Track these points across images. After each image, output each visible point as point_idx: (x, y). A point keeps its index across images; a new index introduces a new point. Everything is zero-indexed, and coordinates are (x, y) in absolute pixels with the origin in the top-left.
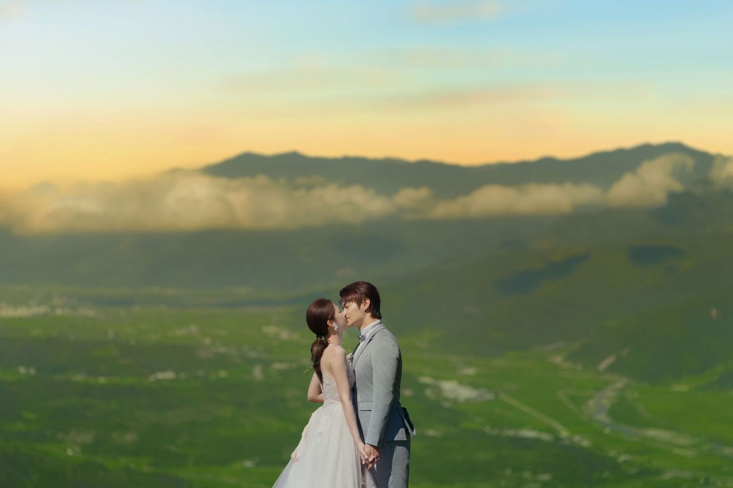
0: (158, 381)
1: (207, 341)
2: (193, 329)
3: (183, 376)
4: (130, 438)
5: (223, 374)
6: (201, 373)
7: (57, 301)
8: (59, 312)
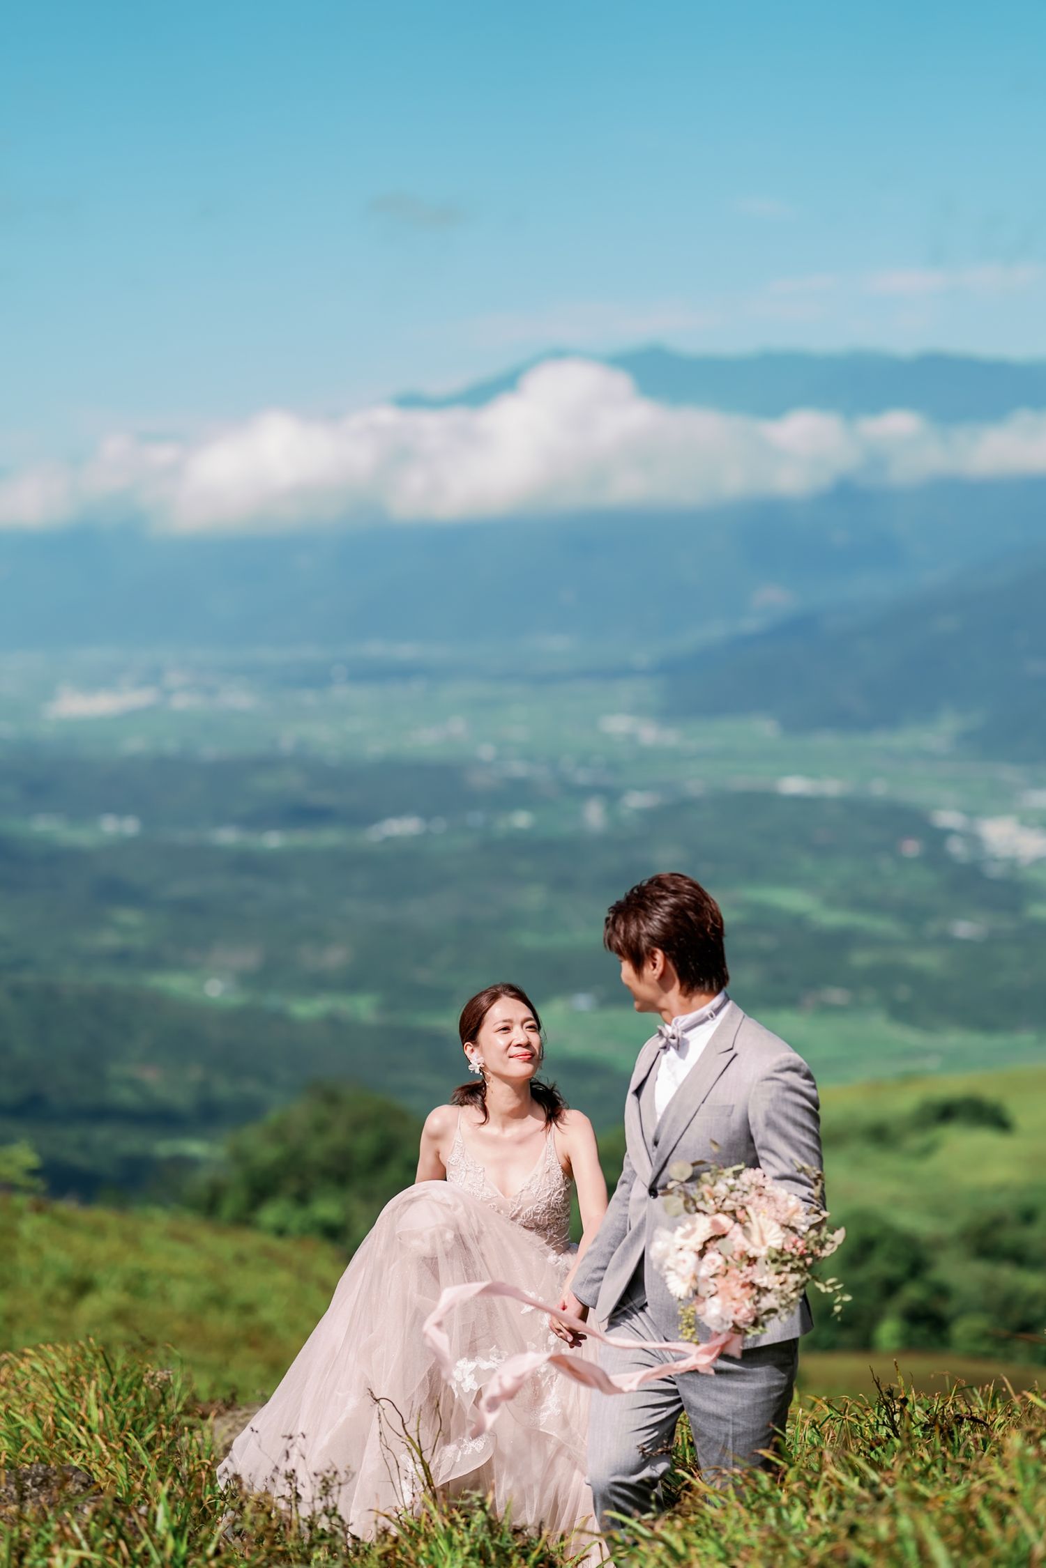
0: (388, 840)
1: (486, 752)
2: (458, 726)
3: (440, 825)
4: (335, 957)
5: (522, 820)
6: (476, 818)
7: (174, 678)
8: (181, 702)
